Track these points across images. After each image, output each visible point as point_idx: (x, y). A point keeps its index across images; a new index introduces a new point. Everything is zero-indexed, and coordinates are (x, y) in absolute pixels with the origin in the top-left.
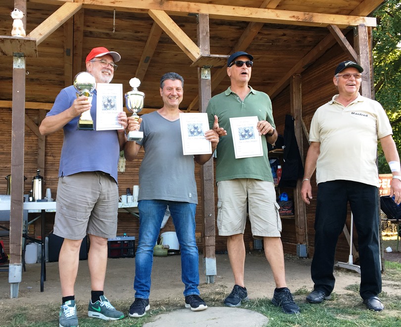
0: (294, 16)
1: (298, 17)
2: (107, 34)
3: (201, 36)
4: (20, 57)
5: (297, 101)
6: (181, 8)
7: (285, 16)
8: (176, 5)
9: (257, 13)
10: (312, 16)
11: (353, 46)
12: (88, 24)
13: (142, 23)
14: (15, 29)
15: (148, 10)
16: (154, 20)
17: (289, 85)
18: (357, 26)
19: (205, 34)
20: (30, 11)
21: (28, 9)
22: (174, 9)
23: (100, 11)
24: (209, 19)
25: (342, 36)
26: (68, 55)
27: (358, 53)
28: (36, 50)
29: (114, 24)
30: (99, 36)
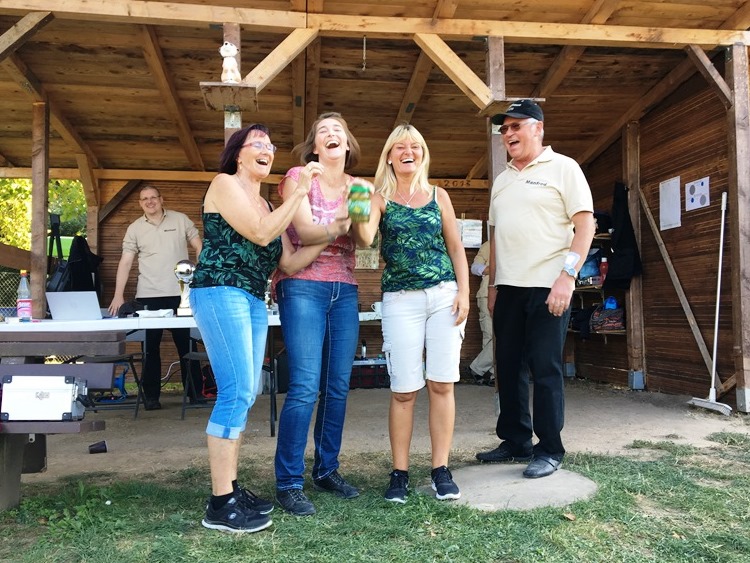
0: (633, 35)
1: (639, 36)
2: (354, 73)
3: (492, 71)
4: (234, 111)
5: (632, 162)
6: (462, 28)
7: (619, 35)
8: (455, 25)
9: (576, 31)
10: (661, 33)
11: (723, 77)
12: (327, 59)
13: (403, 54)
14: (226, 71)
15: (413, 34)
16: (420, 49)
17: (621, 138)
18: (731, 46)
19: (497, 67)
20: (245, 44)
21: (242, 41)
22: (452, 31)
23: (343, 39)
24: (505, 44)
25: (707, 62)
26: (299, 105)
27: (731, 87)
28: (255, 101)
29: (364, 58)
30: (341, 76)
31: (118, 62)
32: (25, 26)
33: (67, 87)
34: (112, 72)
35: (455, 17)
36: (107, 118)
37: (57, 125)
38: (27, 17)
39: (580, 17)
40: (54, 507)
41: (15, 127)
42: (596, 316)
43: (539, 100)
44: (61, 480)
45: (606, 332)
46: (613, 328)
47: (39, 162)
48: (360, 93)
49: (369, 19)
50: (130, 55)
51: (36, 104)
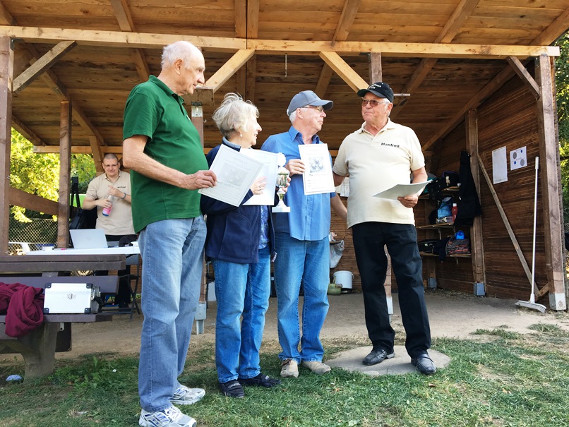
0: (470, 50)
1: (474, 51)
2: (280, 79)
3: (373, 76)
4: (198, 106)
5: (473, 137)
6: (353, 48)
7: (461, 50)
8: (348, 45)
9: (430, 48)
10: (490, 49)
11: (534, 78)
12: (261, 69)
13: (312, 65)
15: (319, 52)
16: (324, 61)
17: (464, 121)
18: (538, 57)
19: (377, 73)
22: (346, 50)
23: (271, 56)
24: (382, 57)
25: (522, 68)
27: (539, 84)
28: (211, 98)
29: (286, 69)
30: (270, 81)
31: (119, 73)
32: (58, 50)
33: (84, 91)
34: (115, 80)
35: (347, 40)
36: (111, 111)
37: (77, 117)
38: (59, 44)
39: (434, 39)
40: (77, 374)
41: (49, 118)
42: (450, 245)
43: (406, 95)
44: (80, 357)
45: (457, 255)
46: (462, 253)
47: (65, 142)
48: (283, 93)
49: (289, 42)
50: (127, 69)
51: (63, 102)
